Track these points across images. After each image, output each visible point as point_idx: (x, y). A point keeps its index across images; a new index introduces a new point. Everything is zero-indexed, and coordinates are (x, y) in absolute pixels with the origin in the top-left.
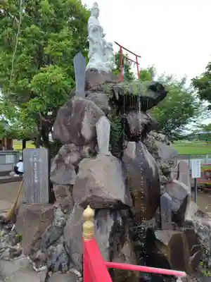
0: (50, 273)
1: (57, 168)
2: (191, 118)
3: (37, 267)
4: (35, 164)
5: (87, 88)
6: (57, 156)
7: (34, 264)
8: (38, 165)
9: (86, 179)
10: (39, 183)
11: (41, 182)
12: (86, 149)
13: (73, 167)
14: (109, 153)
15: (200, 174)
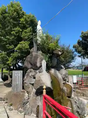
7: (19, 113)
8: (18, 77)
9: (39, 80)
10: (18, 83)
15: (76, 81)
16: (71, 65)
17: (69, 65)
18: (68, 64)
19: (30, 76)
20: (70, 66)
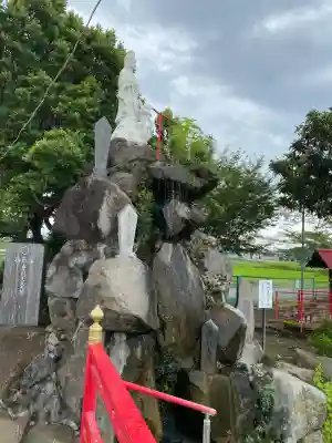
0: (32, 423)
1: (57, 273)
2: (268, 220)
3: (15, 413)
4: (24, 267)
5: (110, 164)
6: (57, 256)
7: (9, 409)
8: (27, 269)
9: (98, 287)
11: (29, 294)
12: (101, 248)
13: (81, 273)
14: (133, 254)
15: (271, 302)
16: (262, 237)
17: (250, 238)
18: (248, 233)
19: (71, 269)
20: (257, 242)
